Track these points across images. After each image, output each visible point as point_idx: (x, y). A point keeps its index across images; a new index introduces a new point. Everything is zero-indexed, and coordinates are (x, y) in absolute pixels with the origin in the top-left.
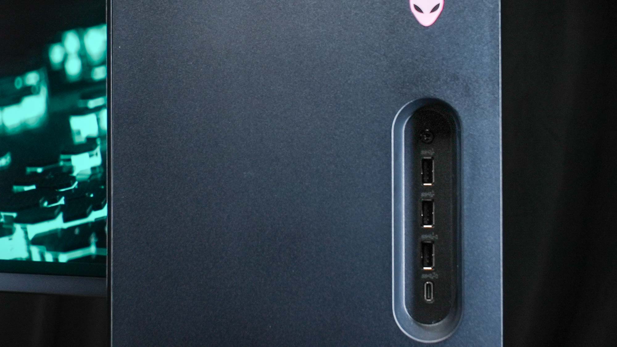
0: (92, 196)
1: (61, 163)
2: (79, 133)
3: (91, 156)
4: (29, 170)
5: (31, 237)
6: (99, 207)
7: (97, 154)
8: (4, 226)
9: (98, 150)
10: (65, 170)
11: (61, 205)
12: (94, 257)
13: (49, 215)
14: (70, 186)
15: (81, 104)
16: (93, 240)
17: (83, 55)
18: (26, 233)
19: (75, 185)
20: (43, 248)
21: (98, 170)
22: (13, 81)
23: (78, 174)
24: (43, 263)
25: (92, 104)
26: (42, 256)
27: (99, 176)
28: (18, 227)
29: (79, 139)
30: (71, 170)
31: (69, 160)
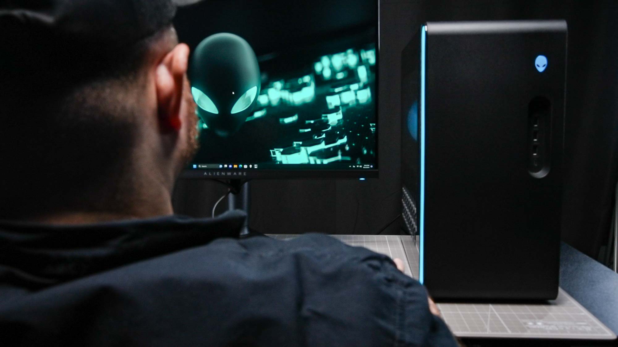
0: (338, 133)
1: (323, 118)
2: (331, 104)
3: (337, 114)
4: (307, 122)
5: (309, 153)
6: (342, 138)
7: (340, 114)
8: (296, 148)
9: (340, 112)
10: (325, 121)
11: (324, 138)
12: (340, 161)
13: (318, 142)
14: (328, 128)
15: (331, 90)
16: (340, 153)
17: (332, 67)
18: (307, 151)
19: (330, 128)
20: (315, 158)
21: (341, 121)
22: (297, 80)
23: (331, 123)
24: (316, 165)
25: (337, 90)
26: (315, 161)
27: (341, 123)
28: (303, 148)
29: (331, 107)
30: (327, 121)
31: (327, 117)
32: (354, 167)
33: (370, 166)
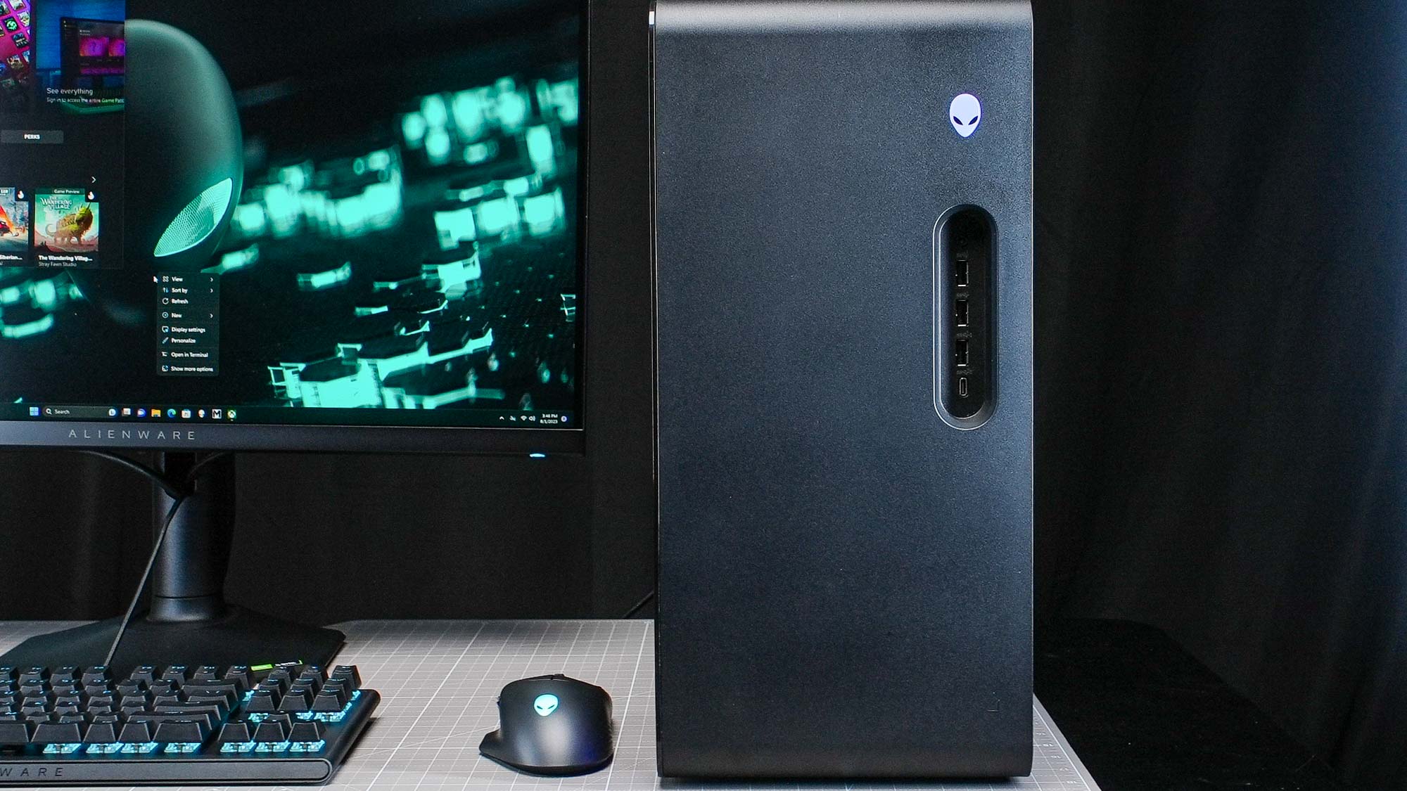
0: (468, 319)
1: (424, 276)
2: (448, 234)
3: (465, 266)
4: (378, 285)
5: (383, 377)
6: (480, 335)
7: (474, 263)
8: (344, 363)
9: (475, 257)
10: (429, 285)
11: (425, 333)
12: (473, 401)
13: (408, 346)
14: (438, 306)
15: (450, 195)
16: (472, 378)
17: (451, 128)
18: (376, 371)
19: (445, 305)
20: (400, 391)
21: (476, 285)
22: (351, 165)
23: (447, 291)
24: (402, 411)
25: (465, 195)
26: (400, 402)
27: (478, 292)
28: (364, 363)
29: (448, 243)
30: (438, 285)
31: (436, 271)
32: (513, 419)
33: (559, 419)
